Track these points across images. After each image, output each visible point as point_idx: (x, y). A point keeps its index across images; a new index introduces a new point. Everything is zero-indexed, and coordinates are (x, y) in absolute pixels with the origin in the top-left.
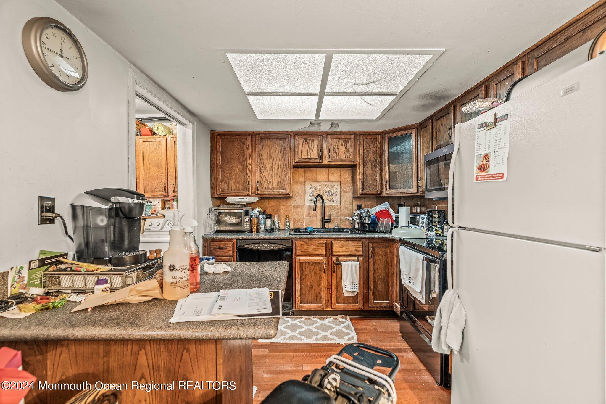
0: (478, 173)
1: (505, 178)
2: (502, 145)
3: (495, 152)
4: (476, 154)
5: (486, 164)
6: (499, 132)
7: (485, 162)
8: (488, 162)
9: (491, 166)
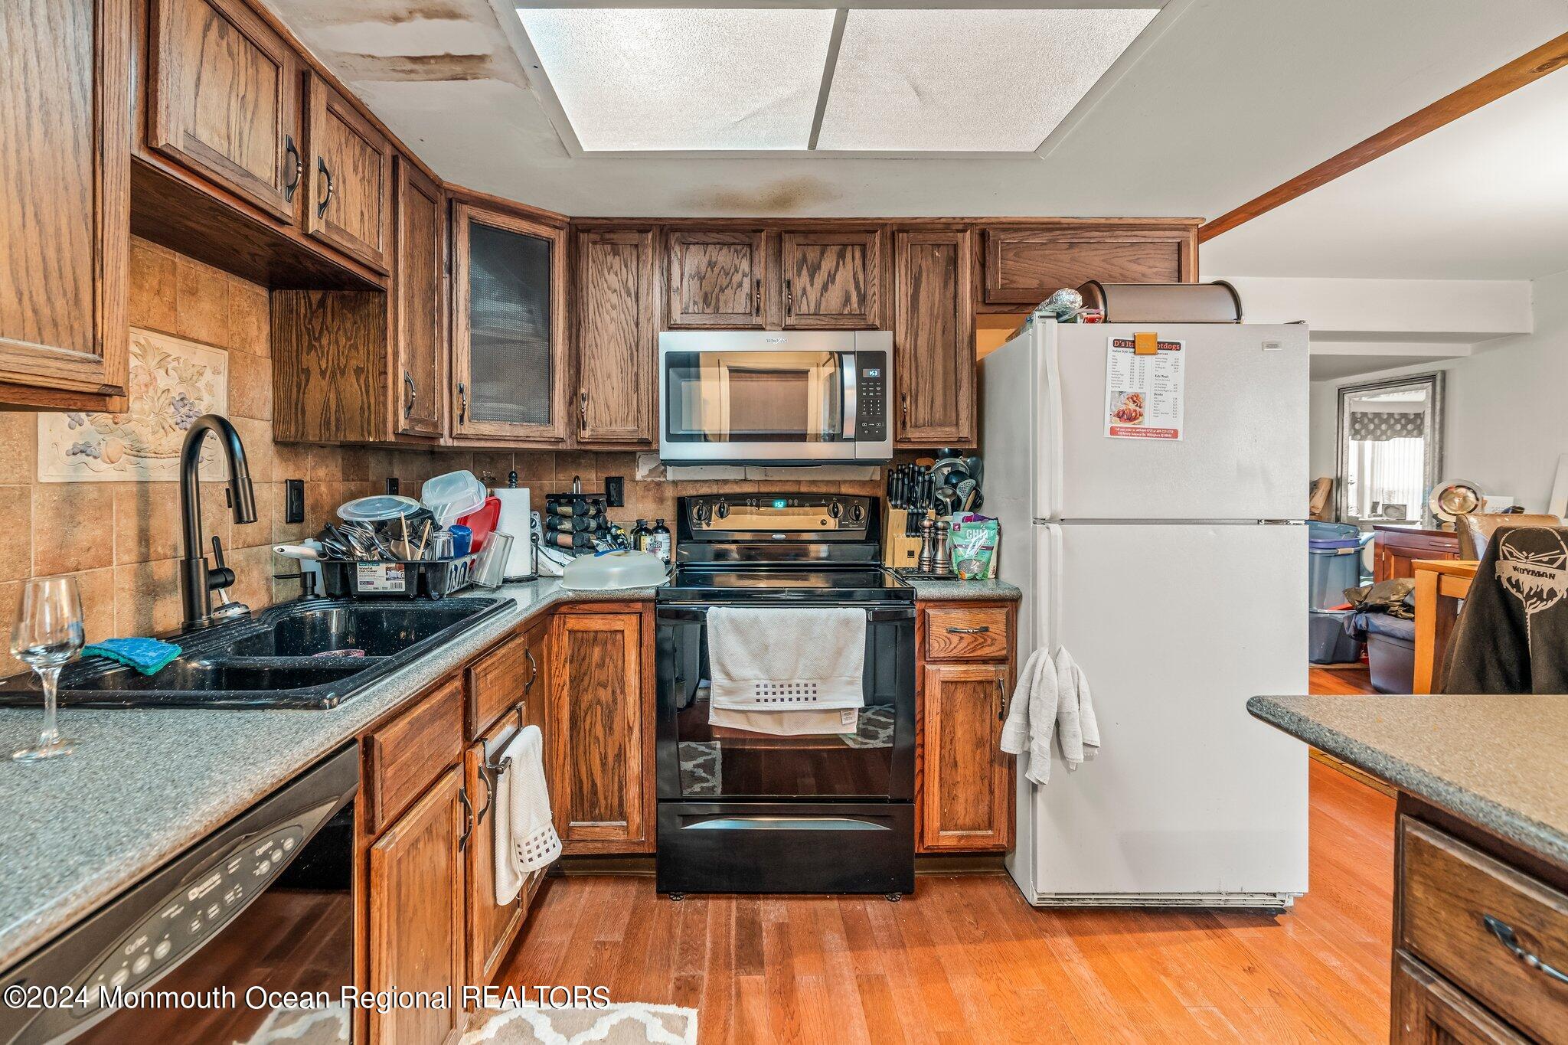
0: (1116, 422)
1: (1180, 437)
2: (1170, 386)
3: (1155, 394)
4: (1109, 389)
5: (1135, 411)
6: (1162, 365)
7: (1132, 406)
8: (1140, 407)
9: (1146, 415)
